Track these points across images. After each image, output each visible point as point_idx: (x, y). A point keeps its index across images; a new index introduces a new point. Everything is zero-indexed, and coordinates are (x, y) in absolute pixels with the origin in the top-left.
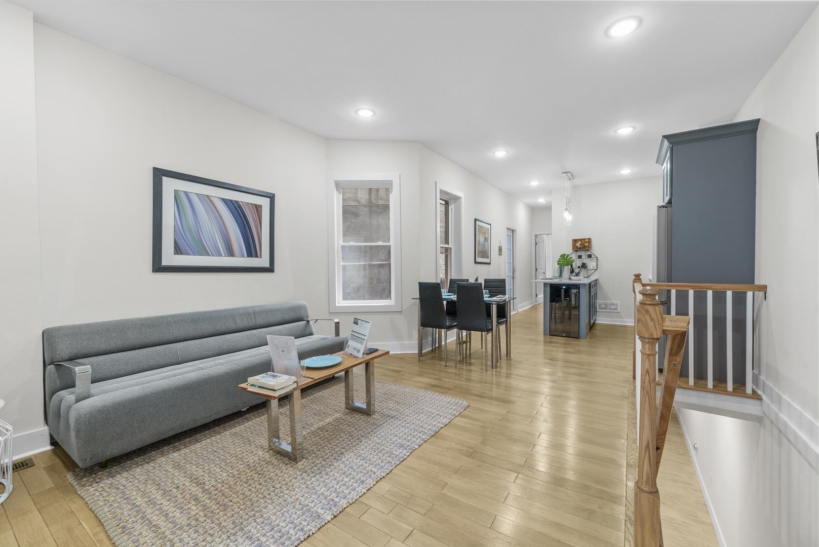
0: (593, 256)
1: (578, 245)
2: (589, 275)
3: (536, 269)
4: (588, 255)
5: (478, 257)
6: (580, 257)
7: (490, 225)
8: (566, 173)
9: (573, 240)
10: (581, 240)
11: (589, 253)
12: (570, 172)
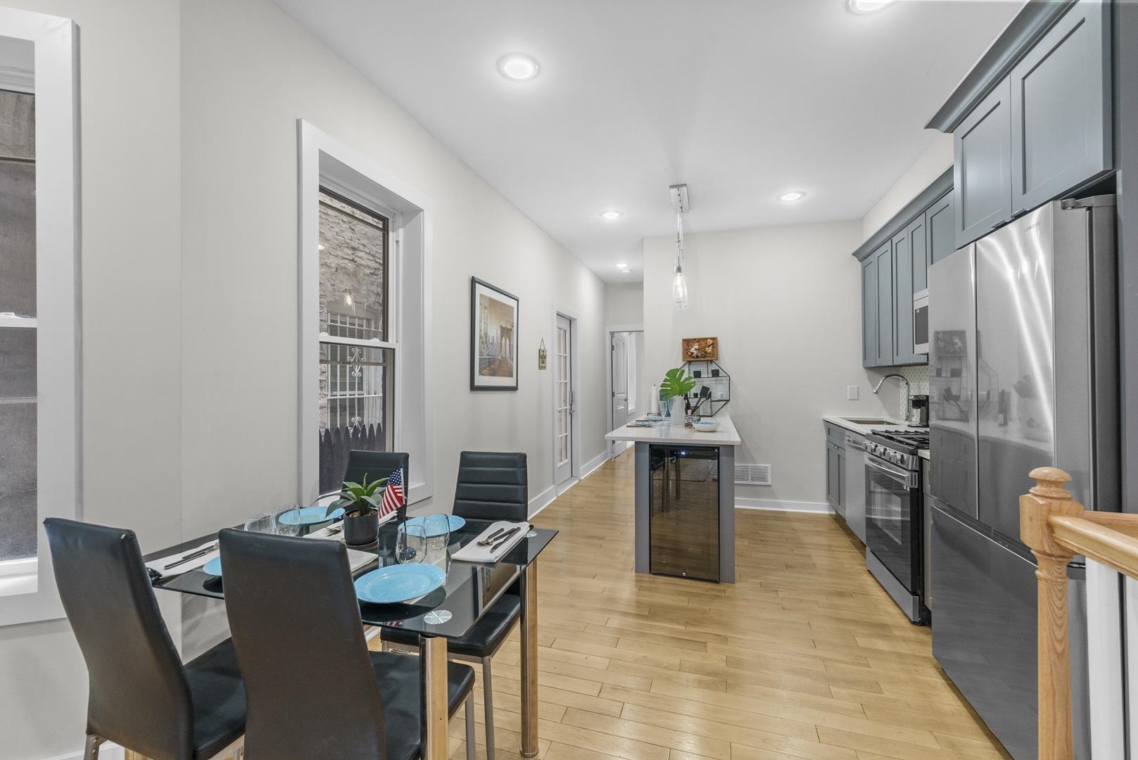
0: (721, 373)
1: (693, 350)
2: (714, 411)
3: (613, 394)
5: (481, 374)
6: (697, 374)
7: (518, 301)
8: (678, 186)
9: (684, 340)
10: (698, 340)
11: (714, 367)
12: (685, 185)
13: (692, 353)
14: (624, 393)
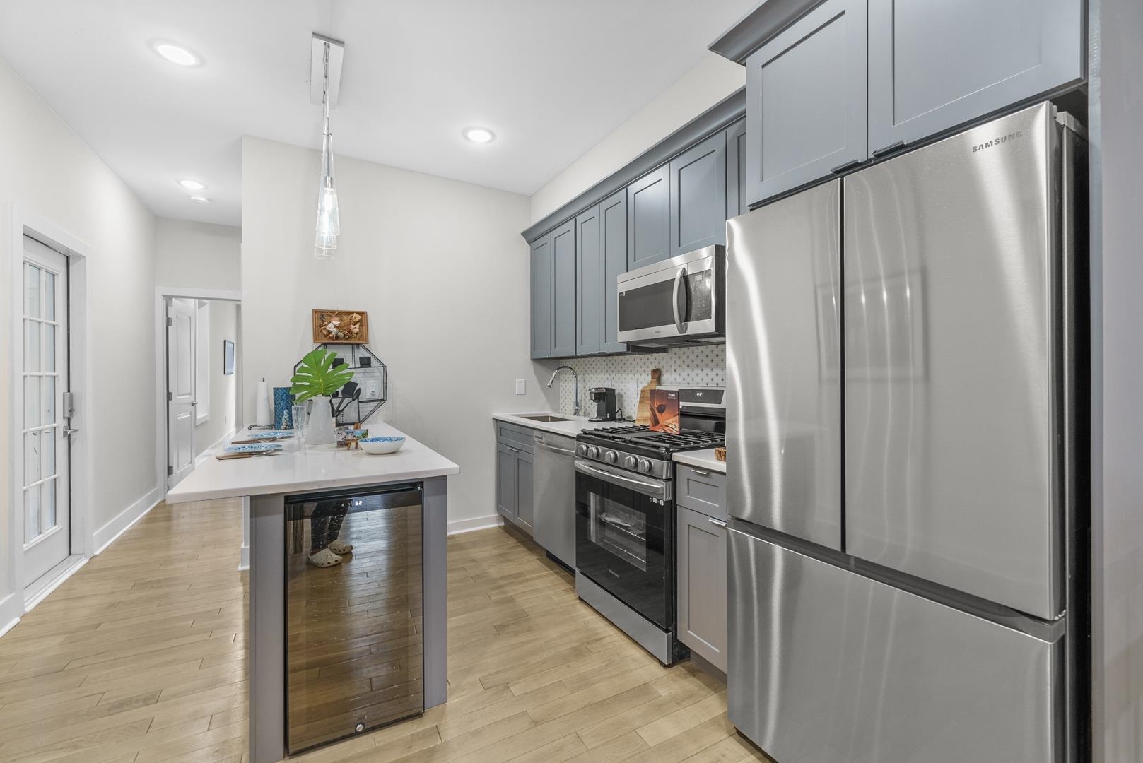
0: (373, 362)
1: (330, 327)
2: (363, 417)
3: (169, 396)
4: (362, 359)
6: (338, 363)
8: (329, 40)
9: (315, 312)
10: (340, 314)
11: (362, 353)
12: (341, 43)
13: (329, 332)
14: (190, 394)
